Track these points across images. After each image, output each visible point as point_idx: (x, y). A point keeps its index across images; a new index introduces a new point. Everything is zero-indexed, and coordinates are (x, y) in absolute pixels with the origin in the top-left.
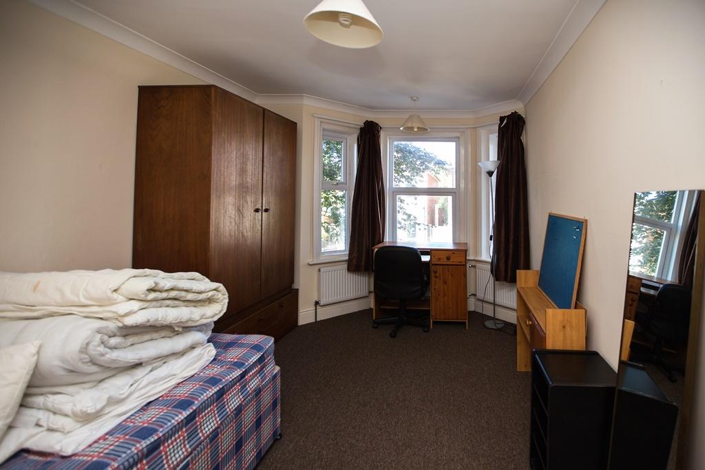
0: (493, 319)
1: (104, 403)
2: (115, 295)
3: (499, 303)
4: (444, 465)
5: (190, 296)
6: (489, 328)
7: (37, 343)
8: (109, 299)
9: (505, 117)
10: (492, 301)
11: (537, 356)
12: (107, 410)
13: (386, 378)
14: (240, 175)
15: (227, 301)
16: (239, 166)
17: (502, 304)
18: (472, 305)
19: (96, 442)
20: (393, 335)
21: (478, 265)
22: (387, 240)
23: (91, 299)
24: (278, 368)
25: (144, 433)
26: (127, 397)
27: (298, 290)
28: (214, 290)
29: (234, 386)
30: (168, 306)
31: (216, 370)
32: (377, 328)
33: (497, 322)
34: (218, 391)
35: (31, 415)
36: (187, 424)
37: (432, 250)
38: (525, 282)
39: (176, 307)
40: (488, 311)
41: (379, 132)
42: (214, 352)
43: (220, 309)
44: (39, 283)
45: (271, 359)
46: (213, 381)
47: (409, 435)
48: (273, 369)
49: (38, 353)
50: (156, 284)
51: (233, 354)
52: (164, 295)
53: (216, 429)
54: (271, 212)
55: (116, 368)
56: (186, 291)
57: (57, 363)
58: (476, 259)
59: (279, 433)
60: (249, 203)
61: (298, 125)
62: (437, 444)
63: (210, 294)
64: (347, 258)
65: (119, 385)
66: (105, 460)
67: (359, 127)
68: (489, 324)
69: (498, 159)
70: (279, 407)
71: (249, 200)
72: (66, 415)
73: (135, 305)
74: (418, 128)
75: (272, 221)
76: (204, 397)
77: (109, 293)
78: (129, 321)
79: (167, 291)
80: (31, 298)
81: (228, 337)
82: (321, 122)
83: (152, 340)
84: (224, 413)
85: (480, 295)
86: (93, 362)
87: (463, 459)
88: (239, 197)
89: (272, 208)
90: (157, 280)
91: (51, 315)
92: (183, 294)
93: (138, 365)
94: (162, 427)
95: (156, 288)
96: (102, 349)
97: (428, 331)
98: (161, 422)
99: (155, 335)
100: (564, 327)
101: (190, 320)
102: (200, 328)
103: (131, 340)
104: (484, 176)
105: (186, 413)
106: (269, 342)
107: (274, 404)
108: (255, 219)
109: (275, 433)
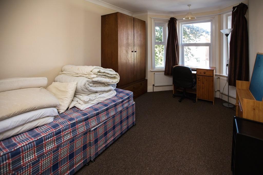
0: (228, 103)
1: (89, 100)
2: (91, 73)
3: (231, 96)
4: (190, 154)
5: (109, 75)
6: (224, 106)
7: (76, 82)
8: (90, 73)
9: (236, 7)
10: (227, 95)
11: (235, 120)
12: (89, 102)
13: (174, 116)
14: (127, 40)
15: (119, 78)
16: (126, 37)
17: (232, 96)
18: (218, 95)
19: (87, 109)
20: (180, 101)
21: (221, 77)
22: (180, 64)
23: (87, 73)
24: (134, 103)
25: (96, 110)
26: (93, 100)
27: (147, 80)
28: (116, 74)
29: (120, 104)
30: (103, 77)
31: (116, 98)
32: (174, 97)
33: (229, 104)
34: (115, 104)
35: (76, 99)
36: (106, 111)
37: (197, 69)
38: (241, 86)
39: (106, 78)
40: (225, 99)
41: (176, 21)
42: (116, 93)
43: (117, 81)
44: (79, 68)
45: (132, 99)
46: (114, 101)
47: (178, 138)
48: (132, 102)
49: (77, 84)
50: (100, 71)
51: (121, 95)
52: (102, 74)
53: (114, 115)
54: (137, 52)
55: (92, 92)
56: (108, 74)
57: (80, 87)
58: (220, 75)
59: (135, 123)
60: (130, 49)
61: (146, 22)
62: (189, 145)
63: (115, 75)
64: (164, 70)
65: (92, 96)
66: (87, 113)
67: (168, 20)
68: (225, 105)
69: (232, 28)
70: (135, 115)
71: (130, 48)
72: (82, 101)
73: (95, 76)
74: (191, 18)
75: (138, 55)
76: (111, 105)
77: (90, 72)
78: (94, 80)
79: (103, 73)
80: (77, 72)
81: (121, 90)
82: (154, 20)
83: (100, 86)
84: (117, 111)
85: (221, 91)
86: (86, 89)
87: (198, 154)
88: (127, 47)
89: (138, 51)
90: (100, 69)
91: (81, 76)
92: (107, 74)
93: (96, 92)
94: (100, 109)
95: (100, 72)
96: (88, 86)
97: (195, 102)
98: (100, 108)
99: (101, 85)
100: (254, 109)
101: (109, 82)
102: (113, 85)
103: (95, 85)
104: (225, 36)
105: (106, 108)
106: (131, 93)
107: (133, 114)
108: (132, 54)
109: (133, 123)
